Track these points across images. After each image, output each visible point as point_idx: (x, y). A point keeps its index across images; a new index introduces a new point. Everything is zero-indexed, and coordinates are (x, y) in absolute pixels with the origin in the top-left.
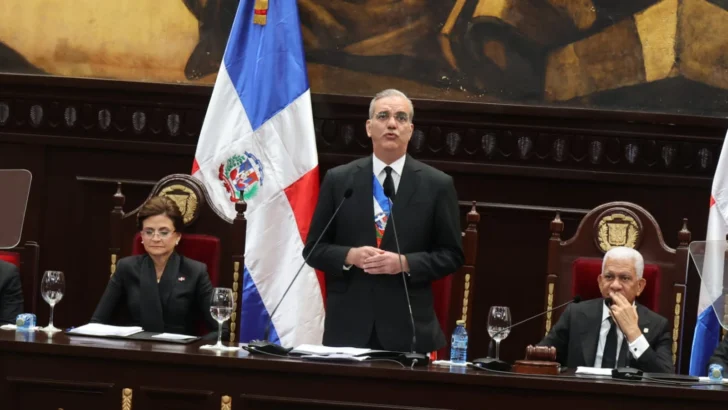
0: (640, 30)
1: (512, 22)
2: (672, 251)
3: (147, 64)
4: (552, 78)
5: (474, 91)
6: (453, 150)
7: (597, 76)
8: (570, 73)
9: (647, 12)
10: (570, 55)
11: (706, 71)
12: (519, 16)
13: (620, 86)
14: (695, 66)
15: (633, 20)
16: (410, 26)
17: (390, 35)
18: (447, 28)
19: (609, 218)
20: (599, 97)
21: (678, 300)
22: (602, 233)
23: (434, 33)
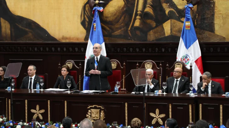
0: (164, 27)
1: (140, 27)
2: (159, 68)
3: (78, 39)
4: (149, 37)
5: (135, 40)
6: (131, 51)
7: (157, 36)
8: (152, 36)
9: (165, 23)
10: (151, 32)
11: (176, 33)
12: (142, 26)
13: (161, 37)
14: (174, 33)
15: (163, 25)
16: (123, 29)
17: (119, 31)
18: (129, 29)
19: (147, 63)
20: (157, 40)
21: (160, 77)
22: (146, 66)
23: (127, 30)
